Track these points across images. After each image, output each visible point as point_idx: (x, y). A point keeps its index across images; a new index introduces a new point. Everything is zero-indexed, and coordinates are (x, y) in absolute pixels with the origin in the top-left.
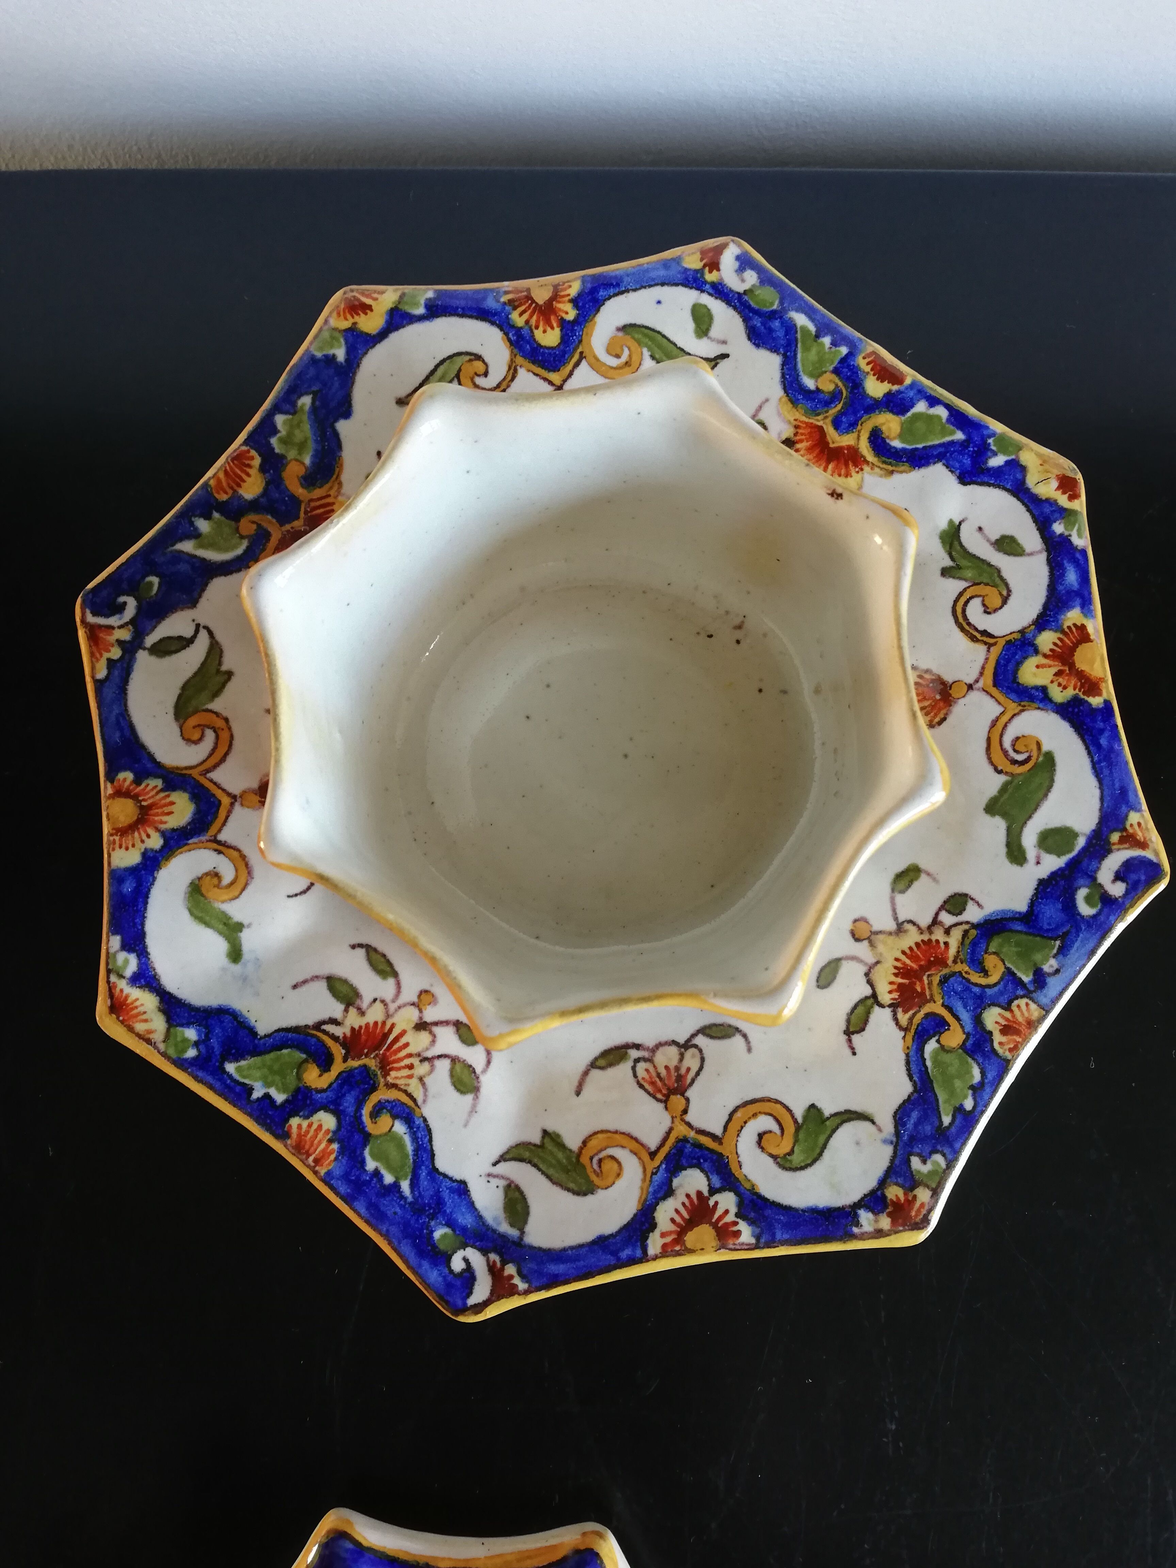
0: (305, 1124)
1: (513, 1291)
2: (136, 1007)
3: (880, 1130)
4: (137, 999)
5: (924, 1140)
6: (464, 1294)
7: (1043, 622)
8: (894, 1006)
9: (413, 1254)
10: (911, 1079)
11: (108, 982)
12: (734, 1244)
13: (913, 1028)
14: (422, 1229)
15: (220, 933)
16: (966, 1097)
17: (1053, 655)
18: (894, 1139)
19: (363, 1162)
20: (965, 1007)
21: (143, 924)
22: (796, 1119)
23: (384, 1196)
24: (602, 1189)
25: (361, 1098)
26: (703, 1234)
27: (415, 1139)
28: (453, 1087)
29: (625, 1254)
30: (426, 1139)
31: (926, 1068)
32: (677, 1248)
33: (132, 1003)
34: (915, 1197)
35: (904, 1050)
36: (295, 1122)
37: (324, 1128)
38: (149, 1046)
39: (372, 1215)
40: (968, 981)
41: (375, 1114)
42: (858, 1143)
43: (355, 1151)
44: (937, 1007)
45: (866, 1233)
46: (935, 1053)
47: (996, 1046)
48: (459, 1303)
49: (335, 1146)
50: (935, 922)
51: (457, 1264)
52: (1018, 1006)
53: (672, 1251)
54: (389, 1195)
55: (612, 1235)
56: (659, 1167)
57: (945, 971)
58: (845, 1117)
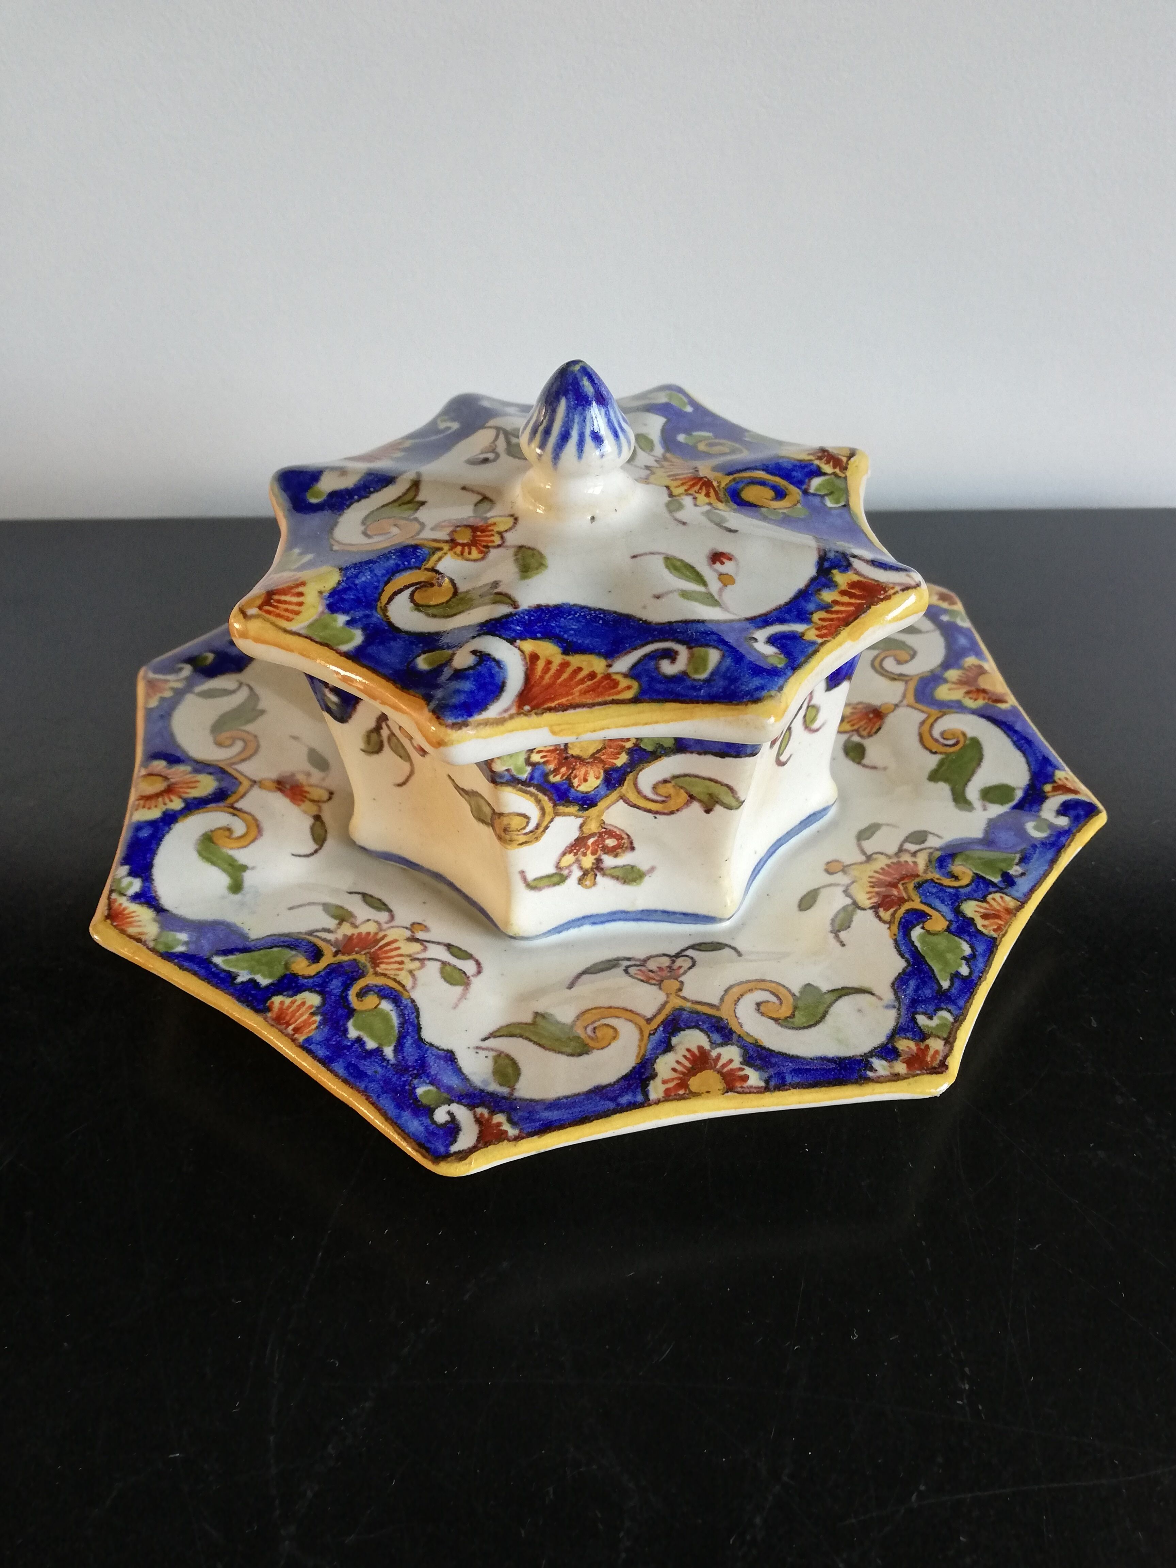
0: (288, 1001)
1: (500, 1137)
2: (132, 917)
3: (880, 998)
4: (134, 912)
5: (926, 1001)
6: (447, 1142)
7: (947, 665)
8: (875, 908)
9: (393, 1106)
10: (903, 956)
11: (109, 898)
12: (742, 1087)
13: (896, 920)
14: (404, 1085)
15: (224, 870)
16: (960, 966)
17: (961, 682)
18: (896, 1004)
19: (346, 1031)
20: (943, 902)
21: (152, 859)
22: (793, 993)
23: (365, 1058)
24: (598, 1049)
25: (348, 982)
26: (708, 1078)
27: (401, 1015)
28: (443, 980)
29: (624, 1100)
30: (413, 1016)
31: (916, 948)
32: (681, 1092)
33: (129, 914)
34: (927, 1047)
35: (891, 937)
36: (277, 1000)
37: (307, 1005)
38: (139, 944)
39: (350, 1074)
40: (941, 885)
41: (361, 994)
42: (859, 1011)
43: (338, 1022)
44: (916, 904)
45: (882, 1076)
46: (922, 938)
47: (980, 928)
48: (442, 1149)
49: (318, 1018)
50: (901, 850)
51: (441, 1116)
52: (994, 899)
53: (675, 1095)
54: (370, 1058)
55: (610, 1084)
56: (656, 1029)
57: (917, 880)
58: (843, 992)
